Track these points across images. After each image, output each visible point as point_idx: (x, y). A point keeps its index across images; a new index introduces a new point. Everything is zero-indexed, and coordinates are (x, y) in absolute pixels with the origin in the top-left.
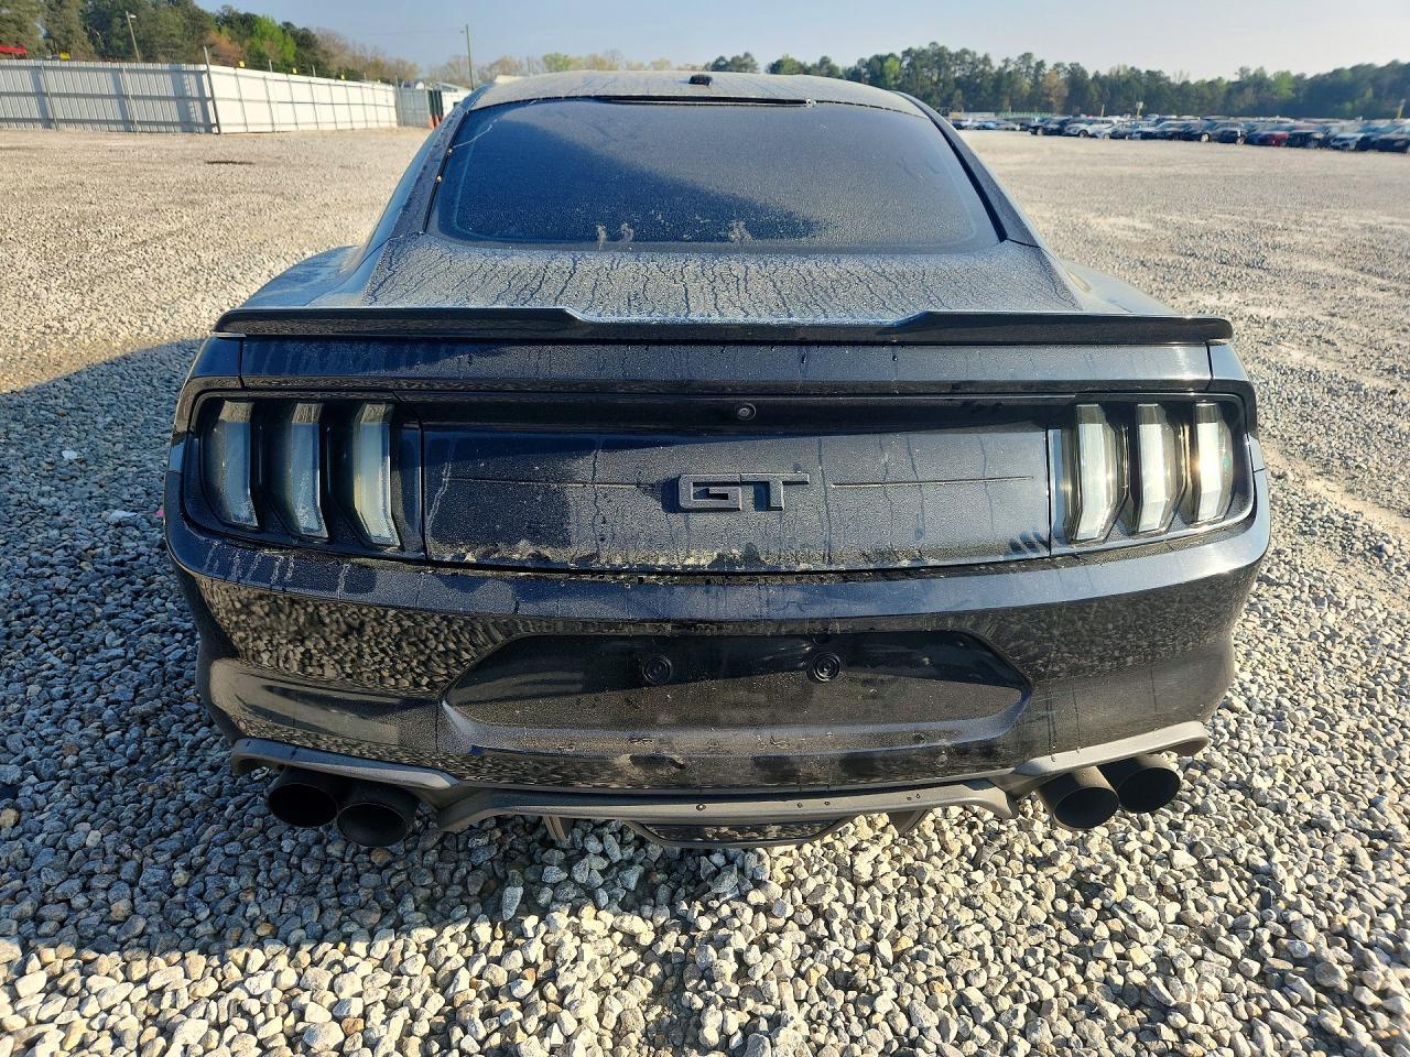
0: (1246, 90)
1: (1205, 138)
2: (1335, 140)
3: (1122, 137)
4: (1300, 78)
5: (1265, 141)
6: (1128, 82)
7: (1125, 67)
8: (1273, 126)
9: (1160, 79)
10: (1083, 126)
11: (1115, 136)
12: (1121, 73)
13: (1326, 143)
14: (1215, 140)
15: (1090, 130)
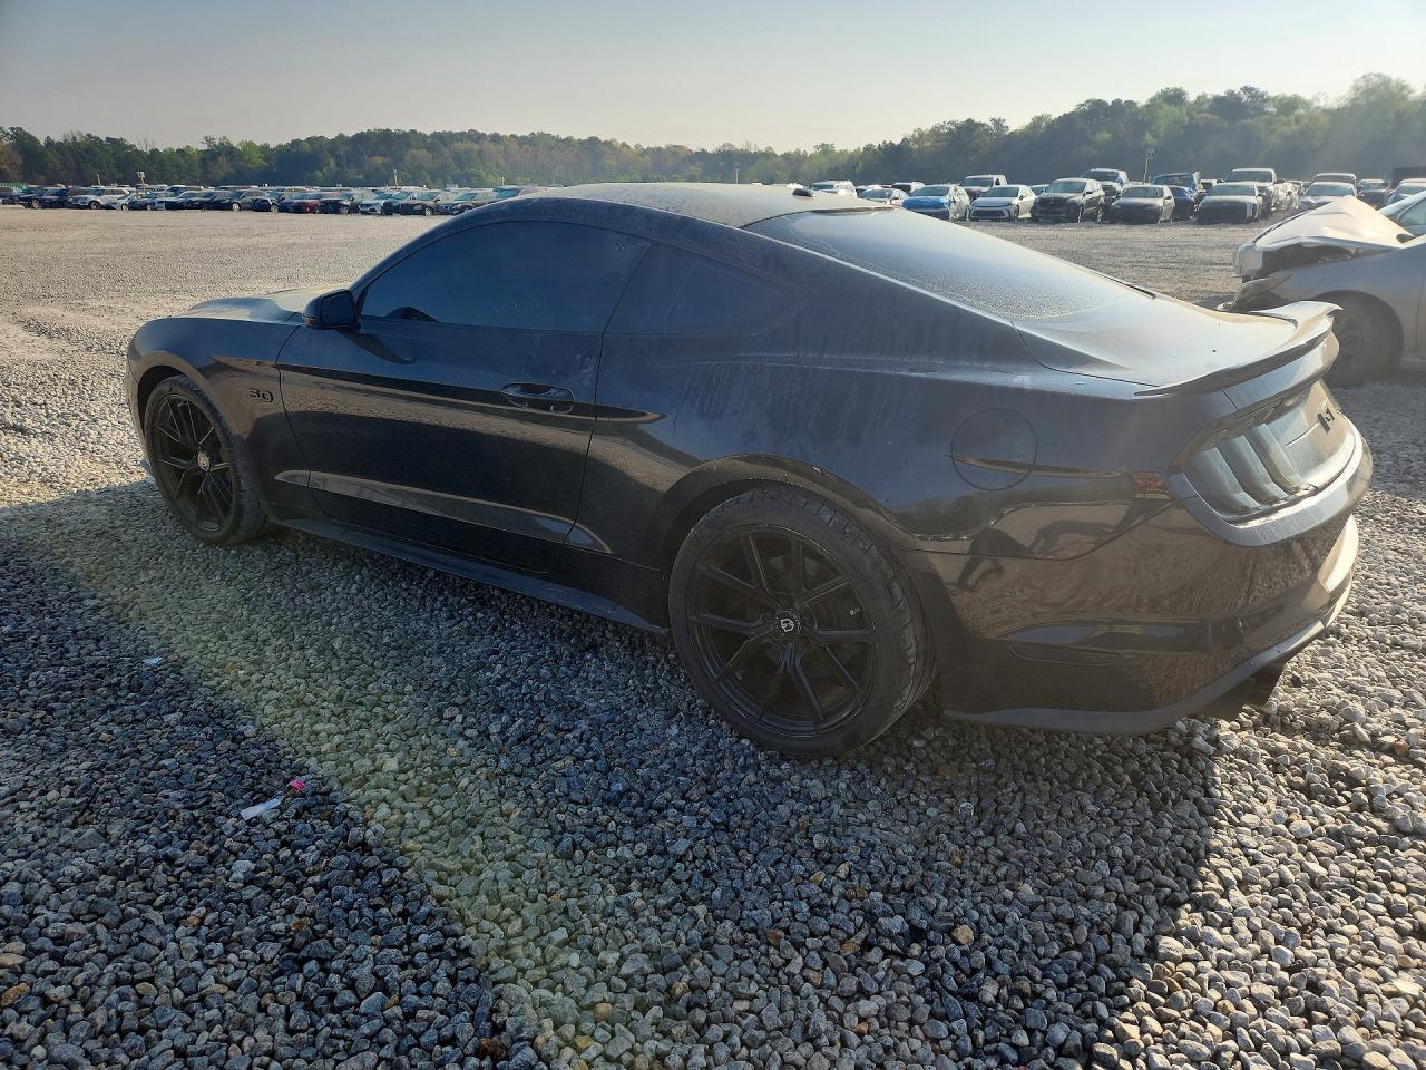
0: (220, 158)
1: (236, 207)
2: (362, 205)
3: (143, 207)
4: (265, 148)
5: (300, 209)
6: (88, 150)
7: (80, 134)
8: (299, 194)
9: (126, 147)
10: (91, 197)
11: (133, 206)
12: (78, 139)
13: (355, 209)
14: (248, 209)
15: (102, 200)
